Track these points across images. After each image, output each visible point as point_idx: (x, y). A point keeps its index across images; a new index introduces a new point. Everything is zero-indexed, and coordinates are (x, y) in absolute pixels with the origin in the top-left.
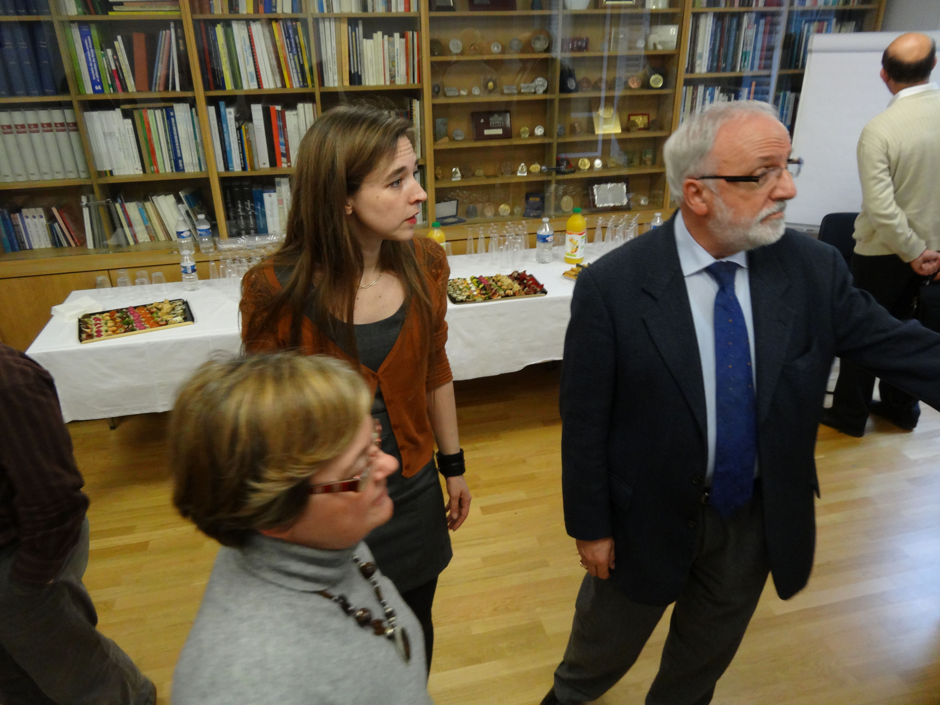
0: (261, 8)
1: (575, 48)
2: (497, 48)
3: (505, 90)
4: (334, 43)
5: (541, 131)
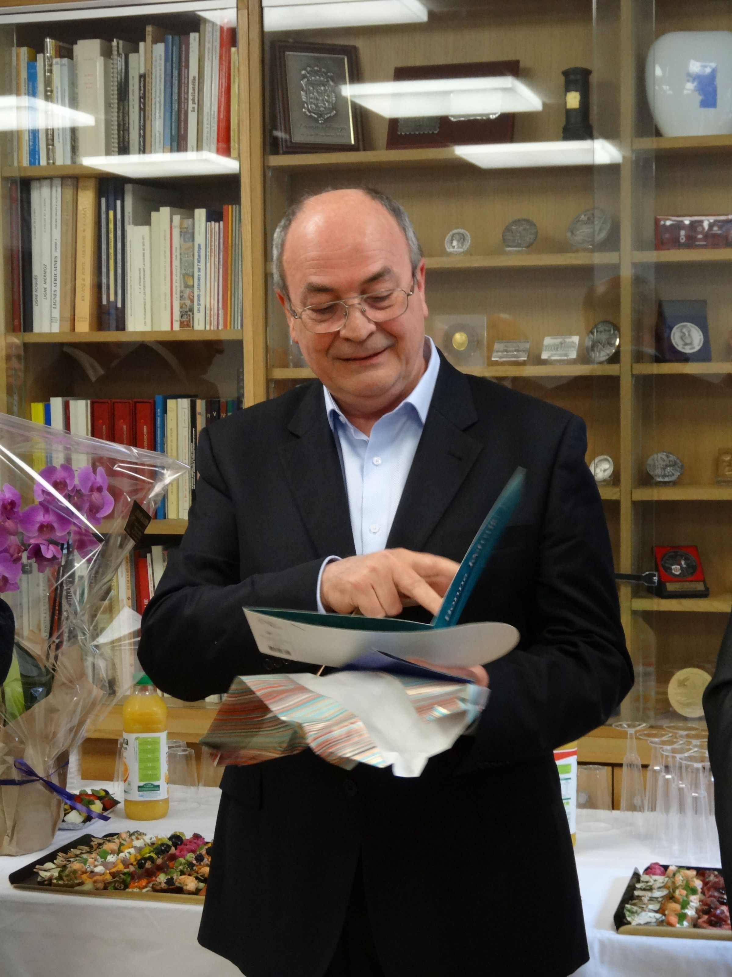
1: (700, 240)
2: (458, 241)
3: (494, 354)
4: (57, 234)
5: (605, 471)
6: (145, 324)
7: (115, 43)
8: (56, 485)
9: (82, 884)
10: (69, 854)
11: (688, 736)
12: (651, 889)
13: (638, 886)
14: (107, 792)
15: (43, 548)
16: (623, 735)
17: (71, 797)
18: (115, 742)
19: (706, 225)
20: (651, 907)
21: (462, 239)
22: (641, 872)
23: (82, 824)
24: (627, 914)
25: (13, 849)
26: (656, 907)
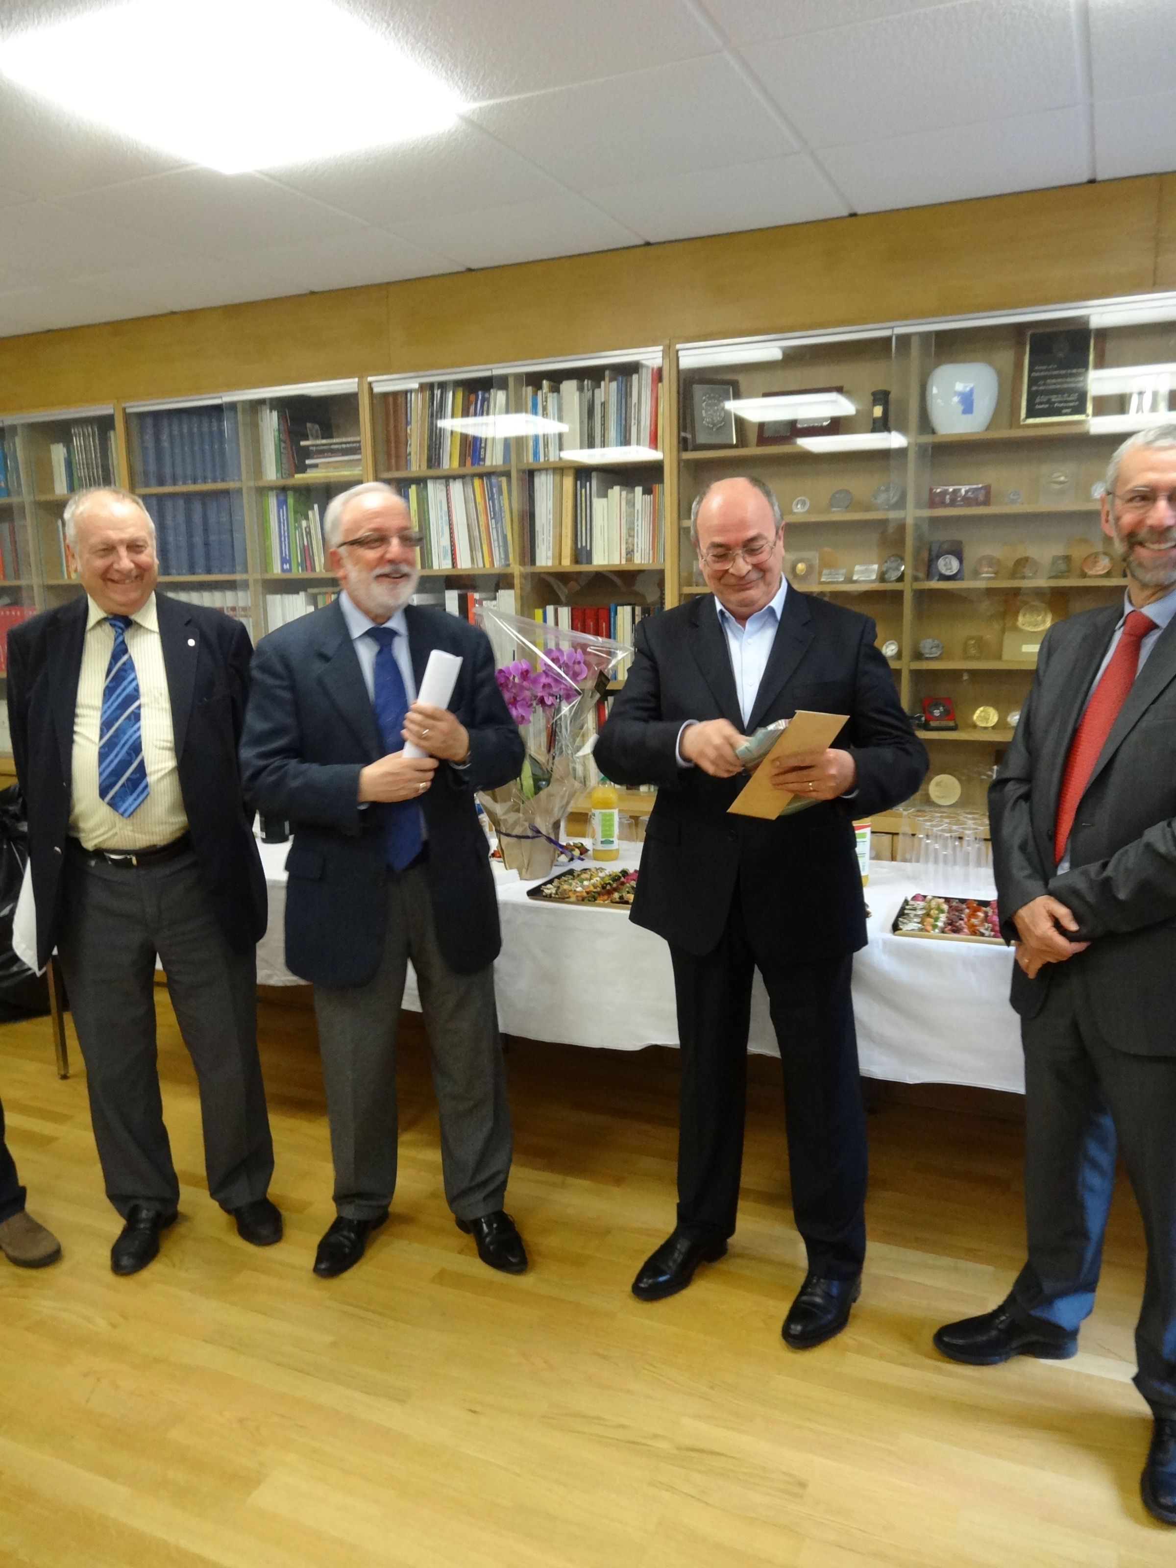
0: (469, 461)
1: (959, 501)
2: (802, 504)
3: (823, 577)
4: (550, 504)
5: (892, 650)
6: (604, 560)
7: (586, 382)
8: (553, 660)
9: (568, 898)
10: (561, 880)
11: (941, 817)
12: (915, 909)
13: (907, 907)
14: (582, 844)
15: (546, 699)
16: (900, 816)
17: (562, 847)
18: (587, 814)
19: (963, 492)
20: (915, 920)
21: (803, 503)
22: (909, 899)
23: (567, 863)
24: (900, 923)
25: (528, 877)
26: (919, 920)
